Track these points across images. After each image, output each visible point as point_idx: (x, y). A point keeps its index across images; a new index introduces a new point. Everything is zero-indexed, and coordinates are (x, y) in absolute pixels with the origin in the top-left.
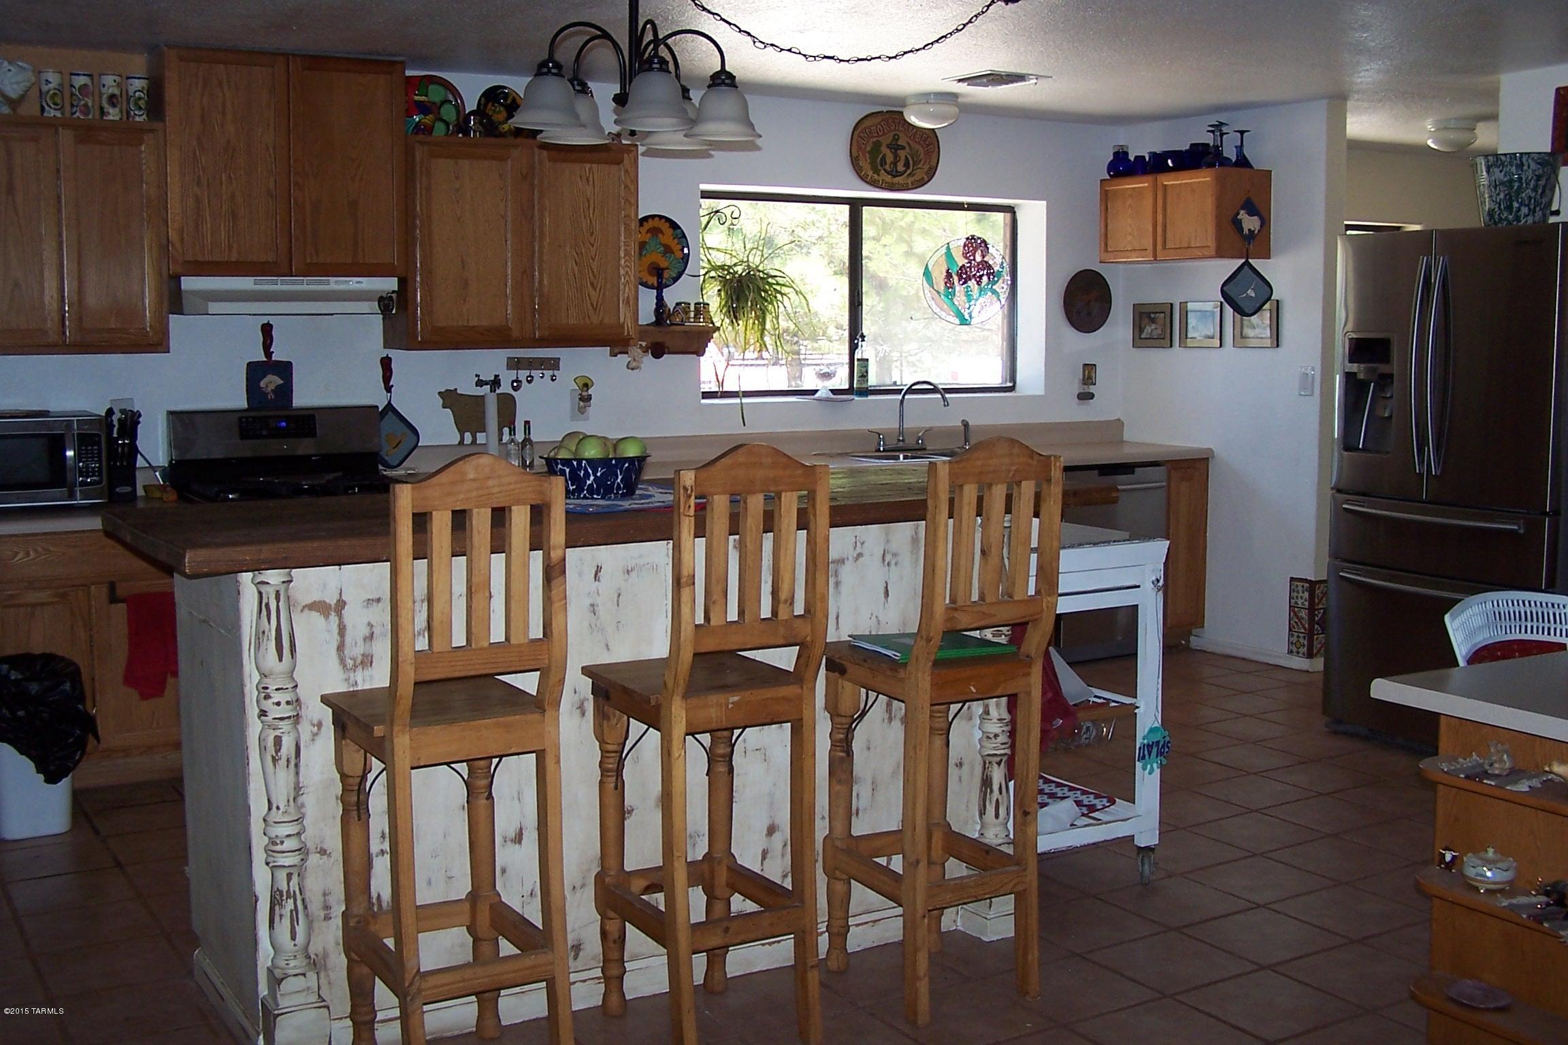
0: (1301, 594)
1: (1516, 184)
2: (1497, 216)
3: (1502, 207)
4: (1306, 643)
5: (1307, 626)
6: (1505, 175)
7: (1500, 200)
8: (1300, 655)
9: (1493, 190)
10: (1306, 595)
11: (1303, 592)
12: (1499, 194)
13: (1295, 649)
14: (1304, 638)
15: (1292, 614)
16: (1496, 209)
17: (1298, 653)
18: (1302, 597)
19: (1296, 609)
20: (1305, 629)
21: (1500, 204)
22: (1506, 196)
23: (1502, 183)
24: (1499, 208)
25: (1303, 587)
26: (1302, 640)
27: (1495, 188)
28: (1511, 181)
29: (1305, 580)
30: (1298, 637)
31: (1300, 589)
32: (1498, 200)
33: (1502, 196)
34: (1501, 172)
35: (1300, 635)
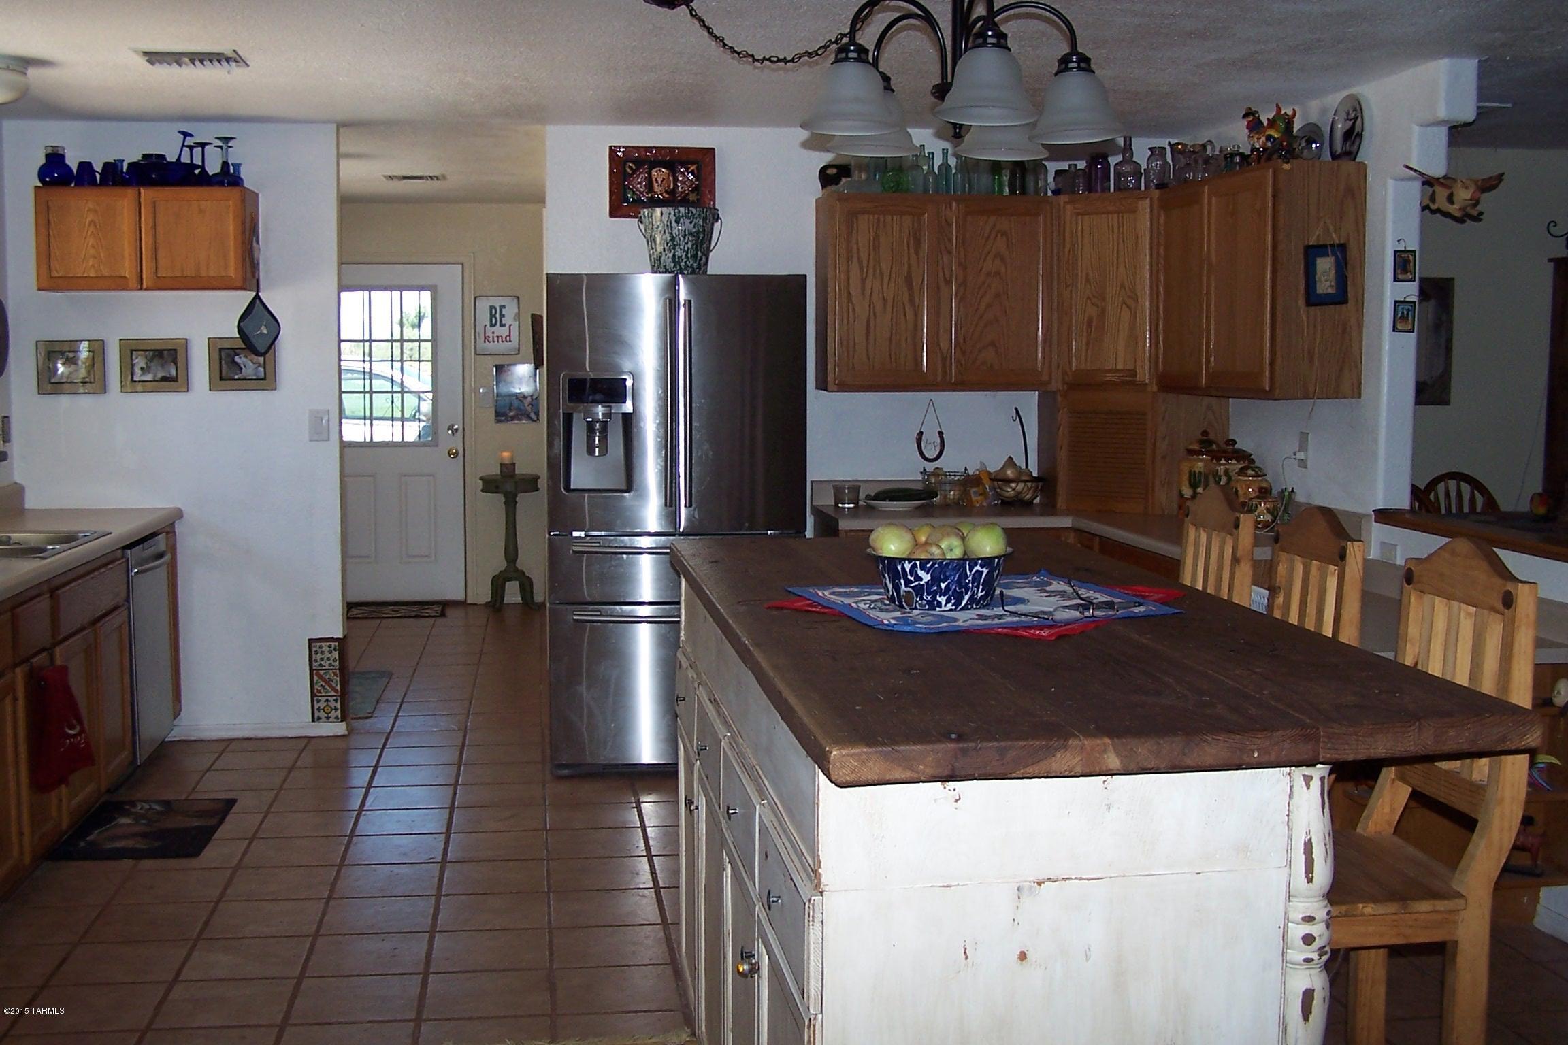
0: (327, 655)
1: (701, 236)
2: (683, 264)
3: (689, 255)
4: (338, 705)
5: (338, 688)
6: (694, 227)
7: (688, 249)
8: (331, 720)
9: (682, 239)
10: (336, 655)
11: (330, 652)
12: (687, 243)
13: (322, 714)
14: (336, 701)
15: (316, 678)
16: (683, 257)
17: (328, 718)
18: (328, 659)
19: (321, 672)
20: (336, 691)
21: (687, 253)
22: (693, 245)
23: (691, 233)
24: (686, 256)
25: (330, 647)
26: (332, 704)
27: (684, 238)
28: (698, 232)
29: (332, 639)
30: (327, 701)
31: (326, 649)
32: (686, 249)
33: (690, 245)
34: (691, 223)
35: (329, 698)
